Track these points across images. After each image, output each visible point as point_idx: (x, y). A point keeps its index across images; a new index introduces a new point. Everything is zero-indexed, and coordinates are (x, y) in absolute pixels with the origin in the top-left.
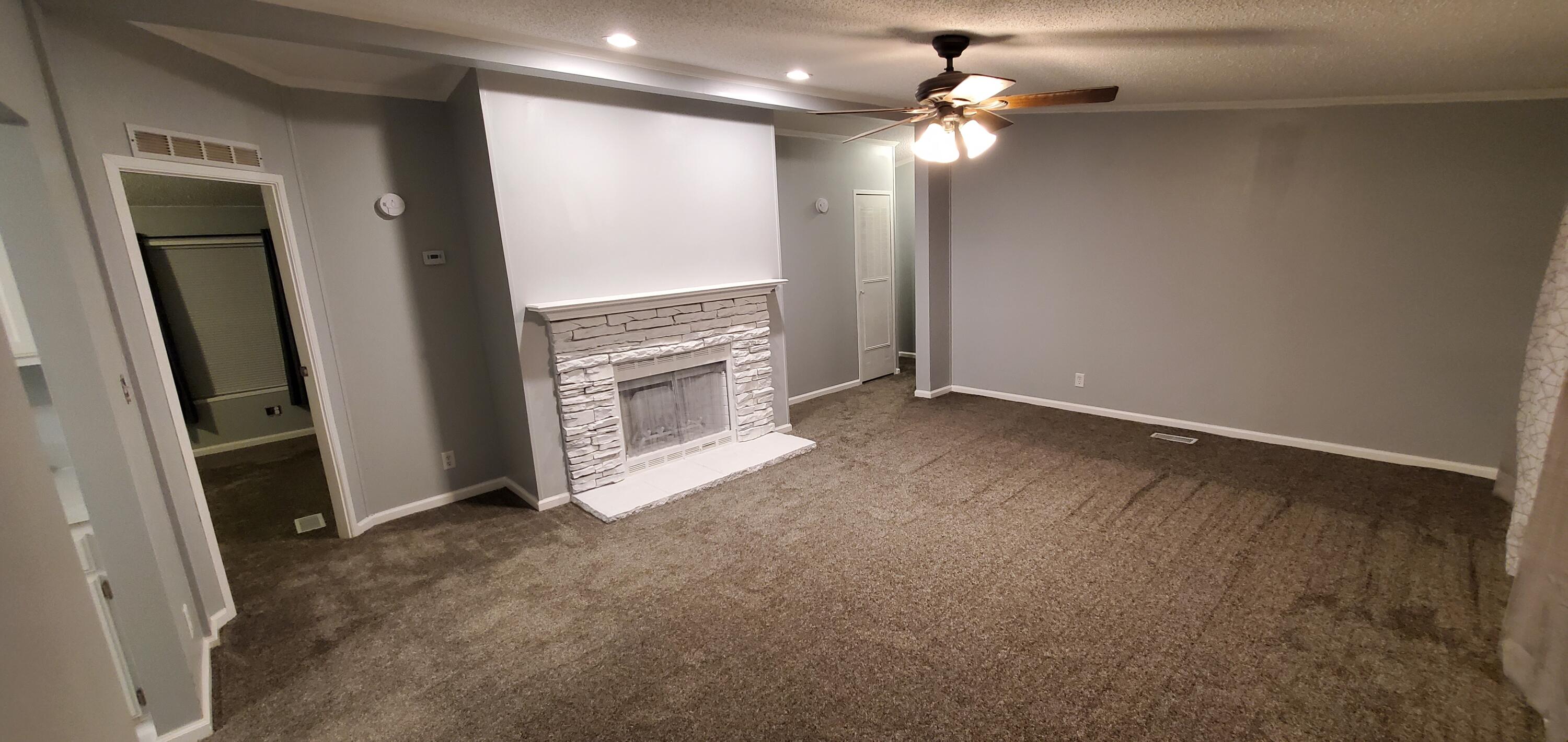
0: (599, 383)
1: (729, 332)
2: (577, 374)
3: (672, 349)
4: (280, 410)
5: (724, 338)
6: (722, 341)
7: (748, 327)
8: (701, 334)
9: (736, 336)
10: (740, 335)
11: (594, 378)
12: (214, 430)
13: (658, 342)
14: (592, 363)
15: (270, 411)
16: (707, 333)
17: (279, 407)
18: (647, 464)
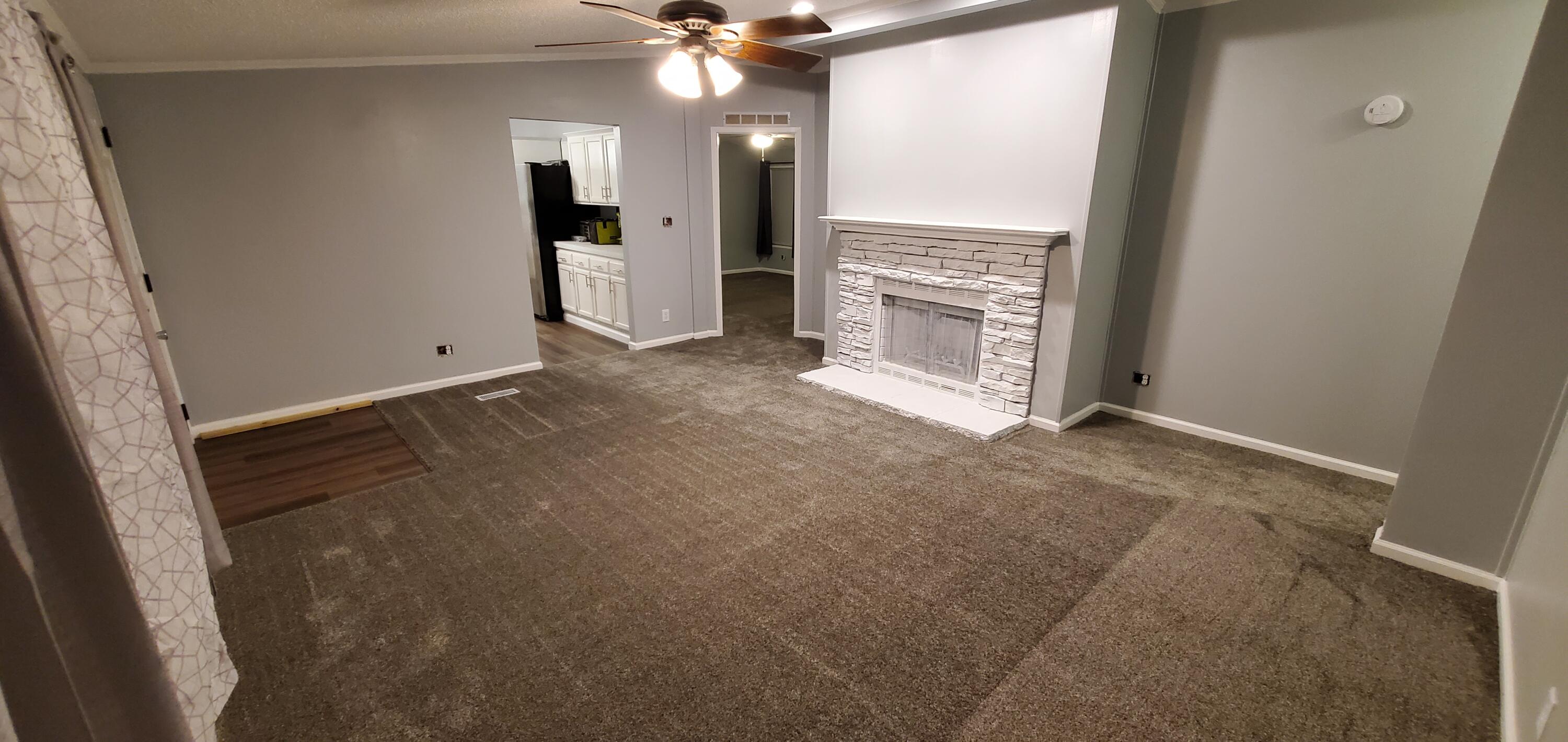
0: (861, 287)
1: (984, 279)
2: (851, 275)
3: (920, 279)
5: (978, 284)
6: (973, 287)
7: (1009, 280)
8: (950, 272)
9: (991, 286)
10: (995, 287)
11: (860, 282)
13: (910, 268)
14: (859, 270)
16: (957, 273)
18: (892, 372)
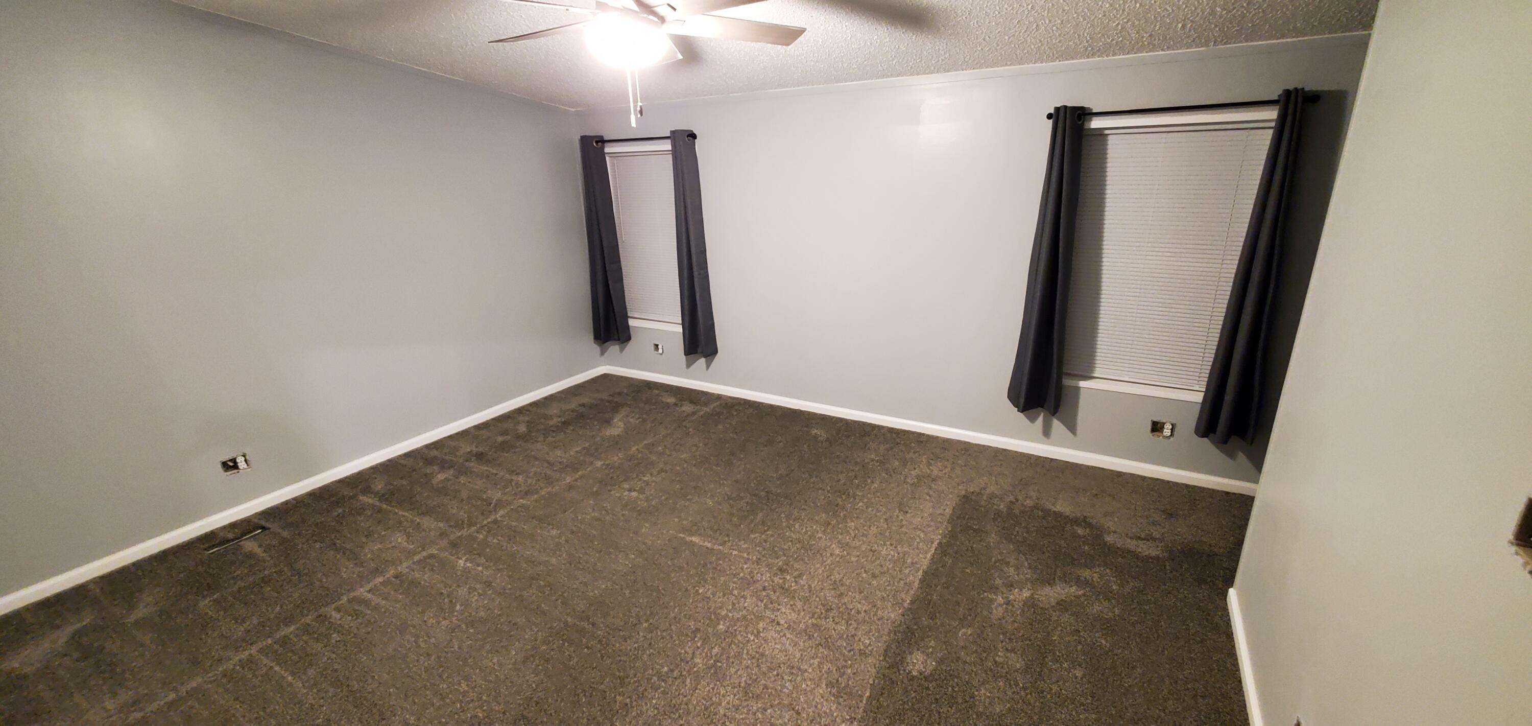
4: (1172, 430)
12: (1072, 428)
15: (1157, 427)
17: (1173, 427)
